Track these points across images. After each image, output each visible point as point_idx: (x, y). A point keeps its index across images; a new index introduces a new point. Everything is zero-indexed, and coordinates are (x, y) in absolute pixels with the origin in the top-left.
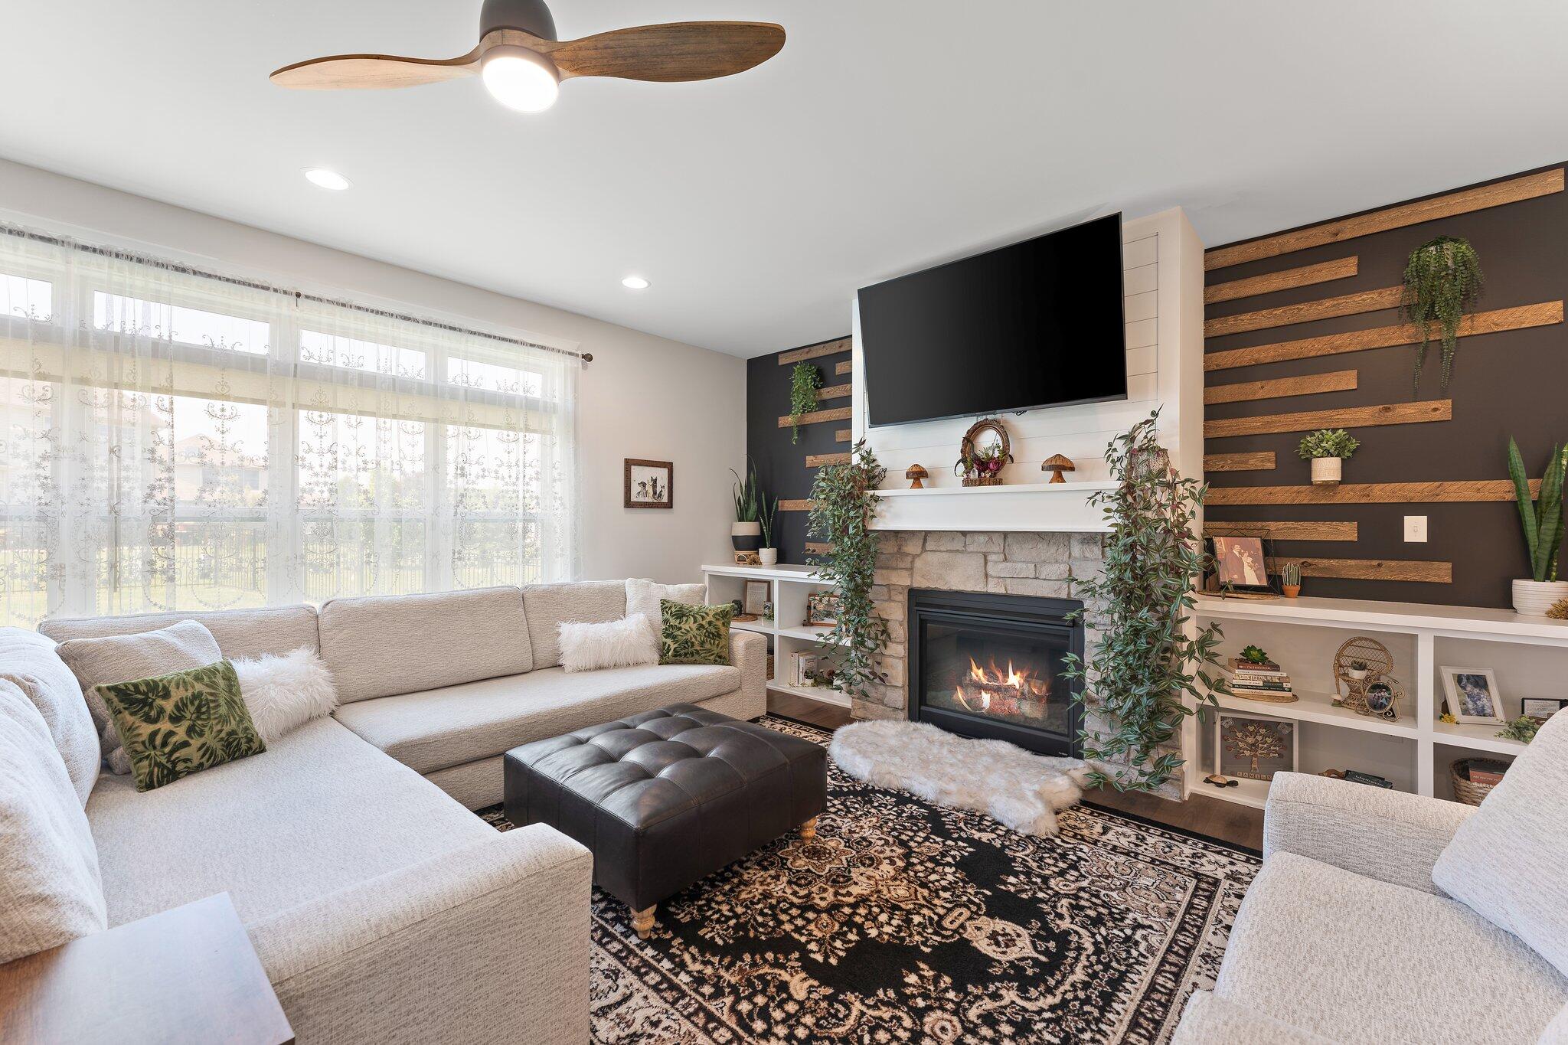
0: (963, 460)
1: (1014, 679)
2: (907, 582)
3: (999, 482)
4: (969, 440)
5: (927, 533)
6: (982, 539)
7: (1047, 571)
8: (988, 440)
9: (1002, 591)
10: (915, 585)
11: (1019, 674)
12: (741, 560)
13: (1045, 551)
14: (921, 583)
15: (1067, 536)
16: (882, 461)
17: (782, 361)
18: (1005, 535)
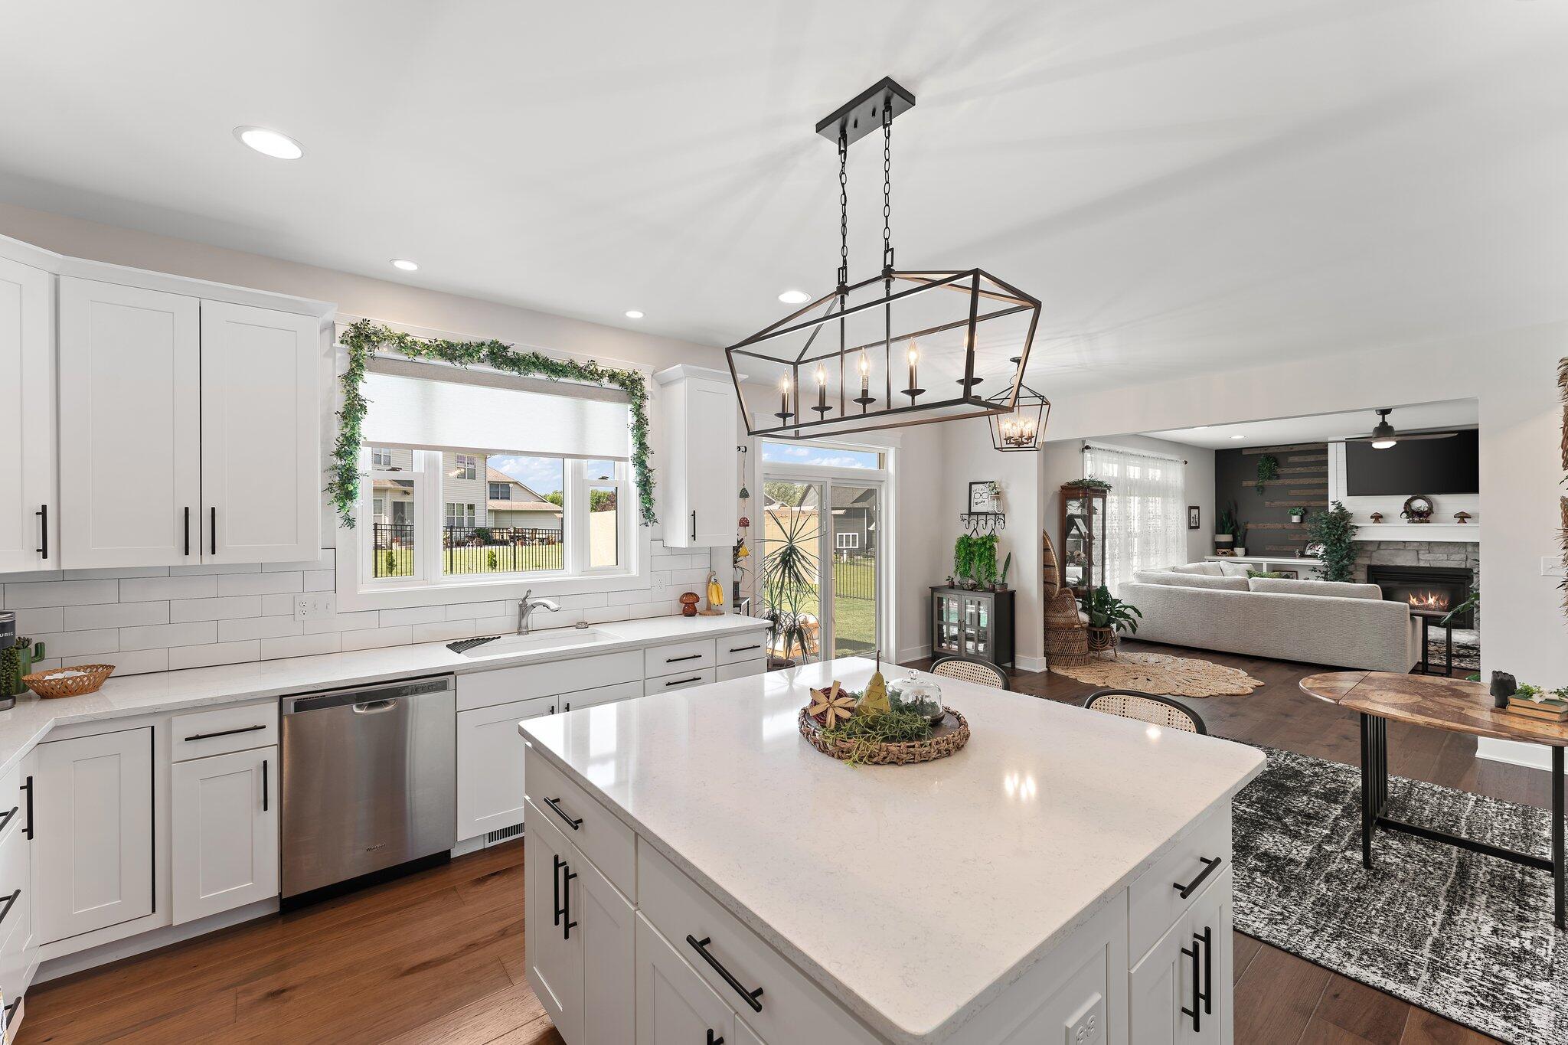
0: (1405, 512)
1: (1431, 601)
2: (1369, 563)
3: (1428, 522)
4: (1408, 504)
5: (1380, 542)
6: (1415, 544)
7: (1453, 557)
8: (1420, 504)
9: (1428, 565)
10: (1373, 564)
11: (1434, 597)
12: (1224, 553)
13: (1452, 549)
14: (1375, 562)
15: (1466, 543)
16: (1349, 509)
17: (1245, 453)
18: (1429, 543)
